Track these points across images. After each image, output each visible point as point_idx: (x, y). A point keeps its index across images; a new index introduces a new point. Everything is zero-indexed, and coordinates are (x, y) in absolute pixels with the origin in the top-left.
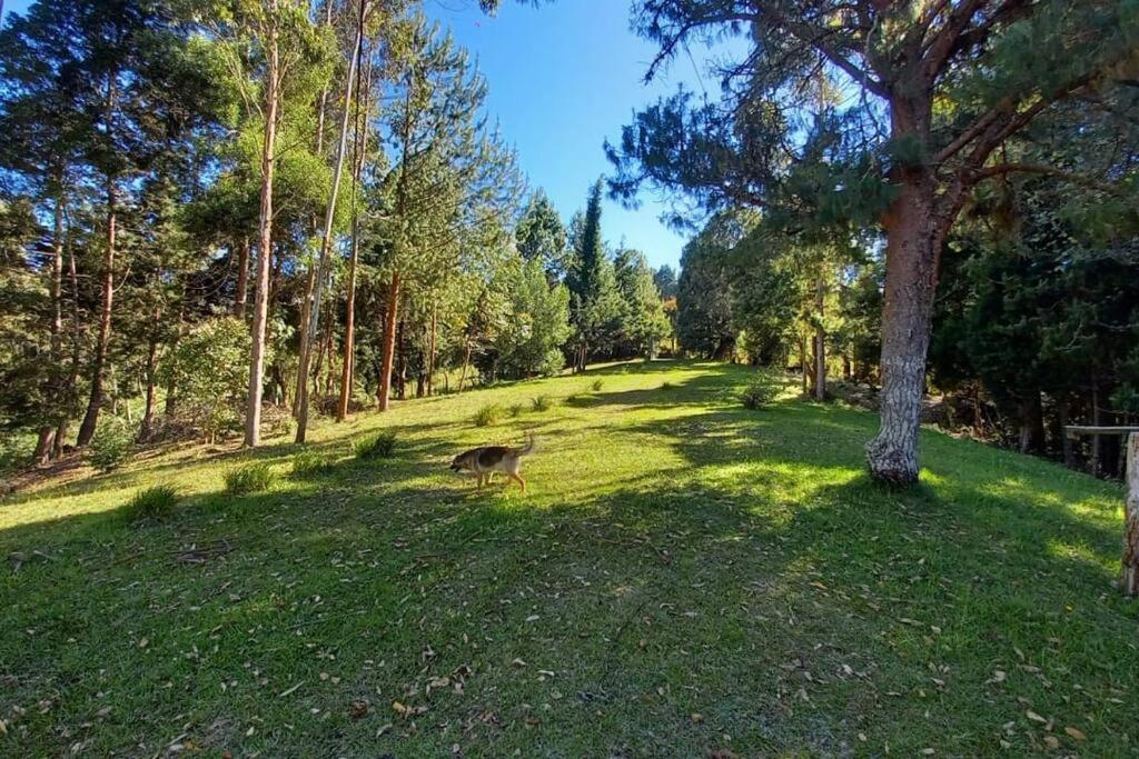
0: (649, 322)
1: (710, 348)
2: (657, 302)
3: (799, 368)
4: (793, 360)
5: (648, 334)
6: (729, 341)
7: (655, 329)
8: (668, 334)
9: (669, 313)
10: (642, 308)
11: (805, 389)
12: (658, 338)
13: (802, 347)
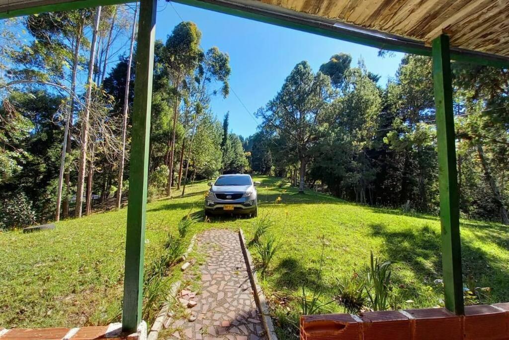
0: (241, 160)
1: (262, 171)
2: (243, 153)
3: (290, 178)
4: (288, 175)
5: (241, 165)
6: (269, 169)
7: (243, 163)
8: (247, 165)
9: (247, 157)
10: (238, 155)
11: (292, 184)
12: (244, 166)
13: (291, 172)
